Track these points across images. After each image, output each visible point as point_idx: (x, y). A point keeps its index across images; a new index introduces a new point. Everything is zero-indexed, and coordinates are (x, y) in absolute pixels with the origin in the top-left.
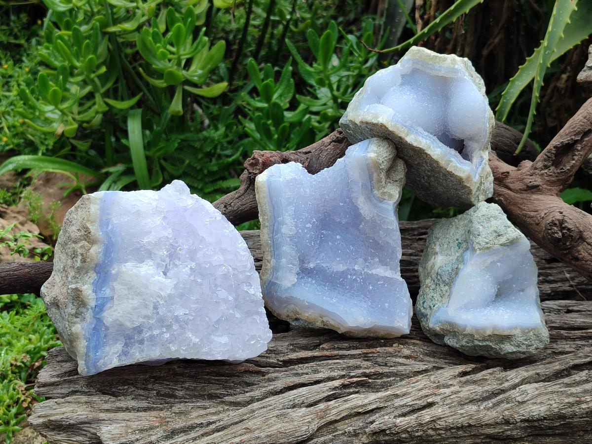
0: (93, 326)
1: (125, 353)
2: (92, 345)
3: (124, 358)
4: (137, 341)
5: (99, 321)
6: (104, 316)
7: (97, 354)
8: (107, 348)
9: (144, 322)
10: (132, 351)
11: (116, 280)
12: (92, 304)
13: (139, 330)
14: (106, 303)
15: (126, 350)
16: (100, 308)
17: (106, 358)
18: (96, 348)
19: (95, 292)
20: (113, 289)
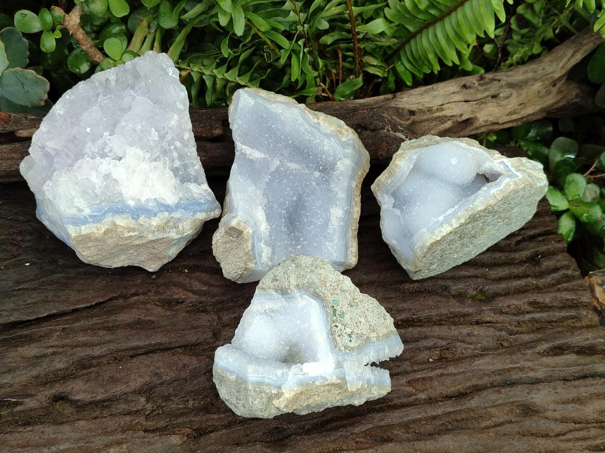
0: (183, 210)
1: (196, 181)
2: (198, 208)
3: (200, 180)
4: (185, 170)
5: (178, 206)
6: (172, 203)
7: (203, 202)
8: (195, 195)
9: (169, 168)
10: (193, 173)
11: (139, 200)
12: (167, 214)
13: (175, 171)
14: (162, 204)
15: (193, 180)
16: (168, 208)
17: (204, 195)
18: (199, 204)
19: (155, 215)
20: (148, 200)
